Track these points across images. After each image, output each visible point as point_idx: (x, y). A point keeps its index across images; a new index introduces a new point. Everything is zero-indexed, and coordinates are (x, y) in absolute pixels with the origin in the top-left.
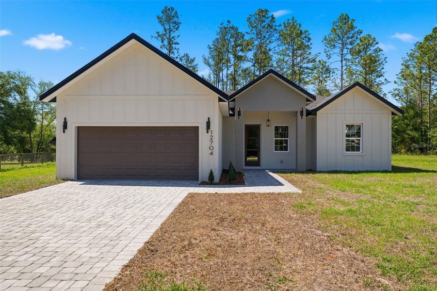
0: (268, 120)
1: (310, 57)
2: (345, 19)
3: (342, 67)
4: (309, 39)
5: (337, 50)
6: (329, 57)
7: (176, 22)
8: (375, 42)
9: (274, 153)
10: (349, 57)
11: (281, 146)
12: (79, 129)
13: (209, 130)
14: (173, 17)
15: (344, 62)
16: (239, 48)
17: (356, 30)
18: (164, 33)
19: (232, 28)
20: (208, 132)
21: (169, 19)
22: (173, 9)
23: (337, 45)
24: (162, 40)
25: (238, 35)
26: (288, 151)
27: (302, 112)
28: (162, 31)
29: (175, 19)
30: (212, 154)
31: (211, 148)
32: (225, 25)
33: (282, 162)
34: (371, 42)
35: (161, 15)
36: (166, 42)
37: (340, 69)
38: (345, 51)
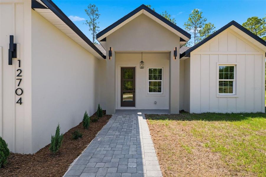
0: (142, 62)
2: (196, 12)
3: (195, 40)
5: (192, 31)
7: (97, 14)
9: (148, 94)
10: (199, 35)
11: (155, 88)
14: (95, 11)
17: (203, 19)
18: (91, 21)
21: (93, 12)
22: (95, 6)
23: (192, 28)
24: (90, 26)
26: (162, 93)
27: (175, 52)
28: (89, 20)
29: (96, 12)
30: (20, 102)
33: (155, 103)
34: (211, 27)
35: (88, 9)
36: (92, 27)
37: (194, 42)
38: (197, 32)
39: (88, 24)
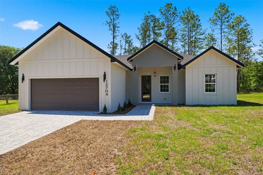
1: (201, 31)
2: (223, 6)
3: (221, 37)
4: (199, 20)
5: (218, 27)
6: (213, 31)
7: (117, 14)
8: (244, 20)
9: (160, 93)
10: (226, 30)
11: (164, 89)
12: (32, 80)
13: (105, 80)
14: (115, 11)
15: (223, 34)
16: (156, 28)
17: (230, 13)
18: (111, 21)
19: (152, 16)
20: (104, 81)
21: (113, 12)
22: (115, 7)
23: (218, 23)
24: (110, 26)
25: (155, 20)
26: (169, 92)
28: (109, 20)
29: (117, 13)
30: (107, 94)
31: (107, 91)
32: (147, 14)
33: (165, 99)
34: (241, 20)
35: (108, 10)
36: (112, 27)
38: (223, 27)
39: (108, 25)
